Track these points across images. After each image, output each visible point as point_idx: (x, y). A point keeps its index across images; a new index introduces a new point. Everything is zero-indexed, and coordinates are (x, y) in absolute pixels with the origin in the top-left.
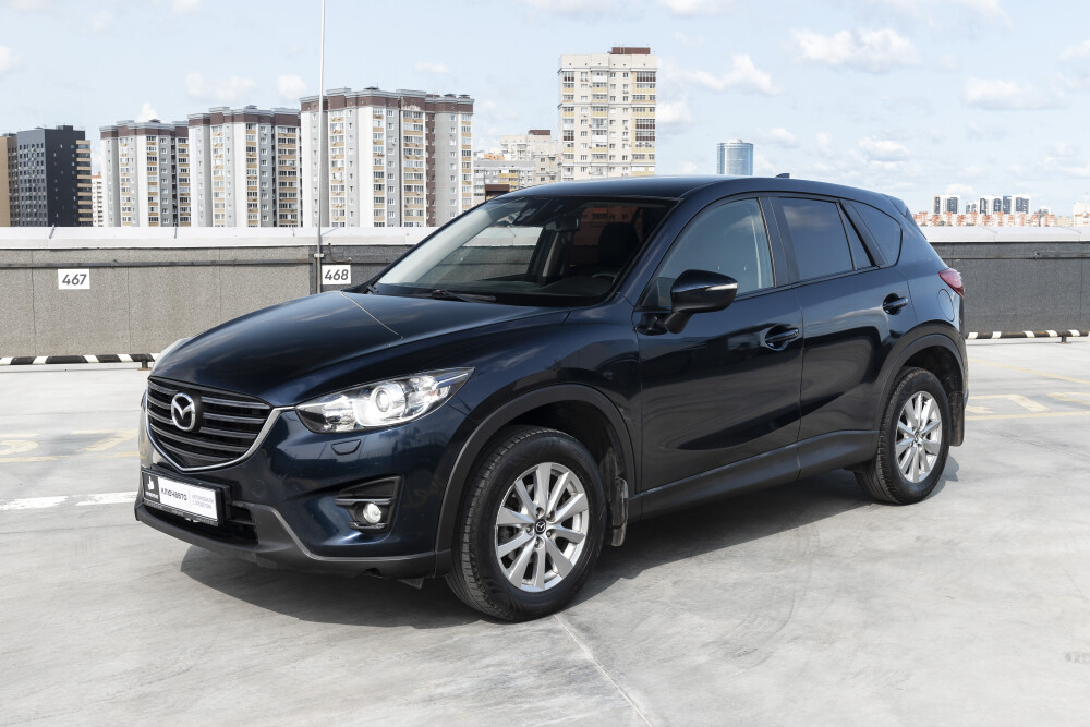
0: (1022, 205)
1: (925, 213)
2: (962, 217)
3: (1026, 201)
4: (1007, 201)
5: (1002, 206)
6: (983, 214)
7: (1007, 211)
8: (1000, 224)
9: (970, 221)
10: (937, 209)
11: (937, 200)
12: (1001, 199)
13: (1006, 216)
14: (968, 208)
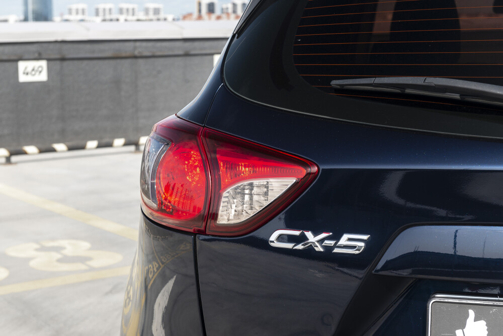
2: (219, 16)
11: (199, 4)
14: (222, 9)
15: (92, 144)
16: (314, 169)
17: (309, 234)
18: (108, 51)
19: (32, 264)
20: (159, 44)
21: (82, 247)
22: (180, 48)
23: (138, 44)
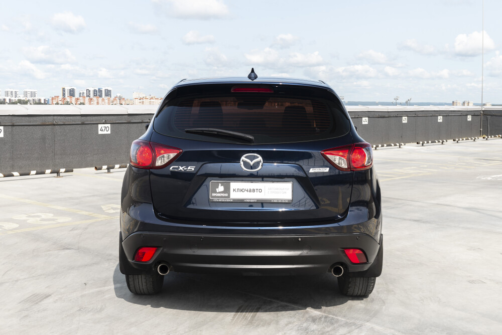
0: (108, 93)
1: (58, 97)
2: (78, 99)
3: (110, 91)
4: (100, 91)
5: (98, 93)
6: (88, 98)
7: (101, 96)
8: (98, 103)
9: (82, 101)
10: (64, 95)
11: (64, 90)
12: (97, 90)
13: (100, 99)
14: (80, 93)
15: (33, 172)
16: (181, 151)
17: (180, 167)
18: (38, 121)
19: (28, 221)
20: (67, 118)
21: (50, 216)
22: (79, 120)
23: (55, 117)
